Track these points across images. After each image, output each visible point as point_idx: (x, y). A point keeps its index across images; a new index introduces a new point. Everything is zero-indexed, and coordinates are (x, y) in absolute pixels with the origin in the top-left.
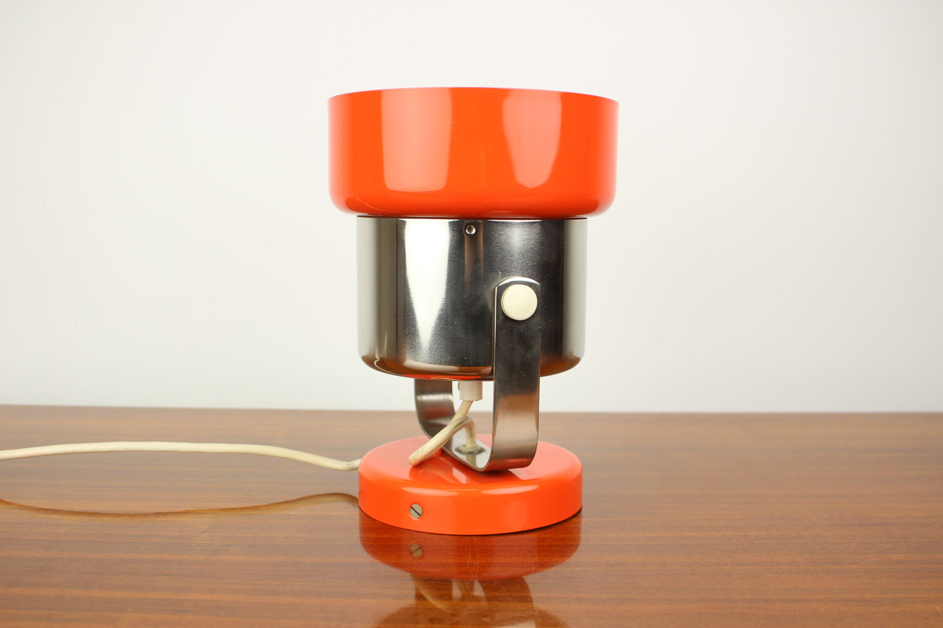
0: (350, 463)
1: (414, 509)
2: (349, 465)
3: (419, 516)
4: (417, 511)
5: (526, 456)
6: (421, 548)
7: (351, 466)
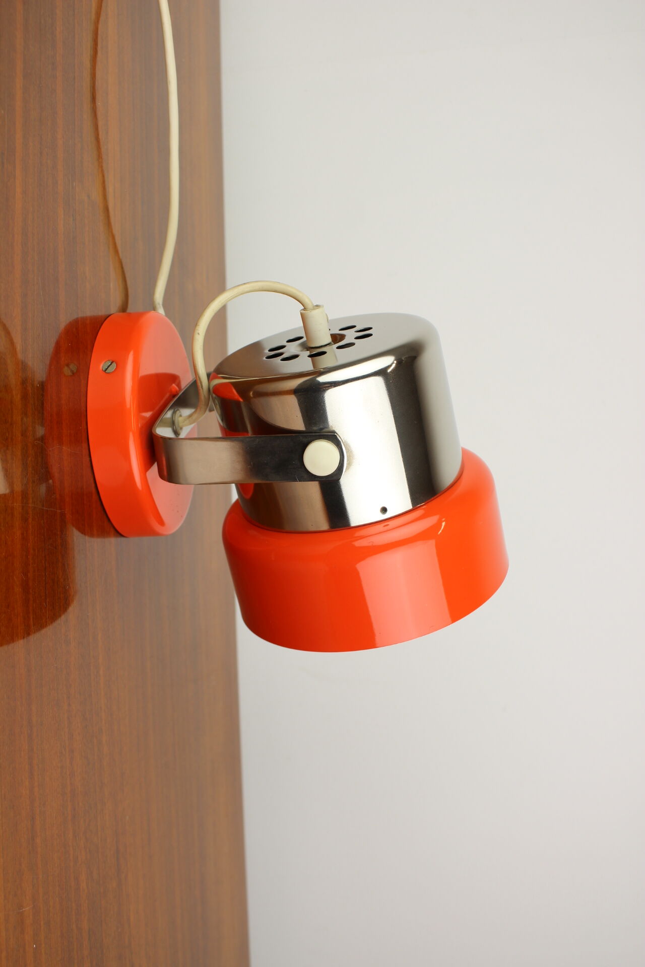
0: (161, 306)
1: (111, 364)
2: (159, 304)
3: (104, 369)
4: (109, 368)
5: (170, 474)
6: (73, 373)
7: (158, 306)
